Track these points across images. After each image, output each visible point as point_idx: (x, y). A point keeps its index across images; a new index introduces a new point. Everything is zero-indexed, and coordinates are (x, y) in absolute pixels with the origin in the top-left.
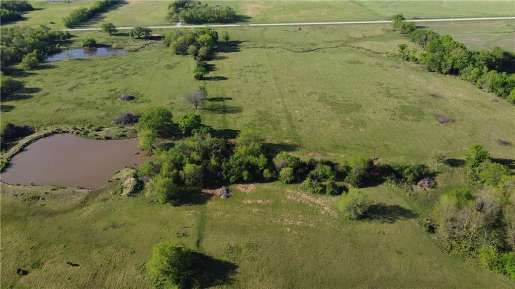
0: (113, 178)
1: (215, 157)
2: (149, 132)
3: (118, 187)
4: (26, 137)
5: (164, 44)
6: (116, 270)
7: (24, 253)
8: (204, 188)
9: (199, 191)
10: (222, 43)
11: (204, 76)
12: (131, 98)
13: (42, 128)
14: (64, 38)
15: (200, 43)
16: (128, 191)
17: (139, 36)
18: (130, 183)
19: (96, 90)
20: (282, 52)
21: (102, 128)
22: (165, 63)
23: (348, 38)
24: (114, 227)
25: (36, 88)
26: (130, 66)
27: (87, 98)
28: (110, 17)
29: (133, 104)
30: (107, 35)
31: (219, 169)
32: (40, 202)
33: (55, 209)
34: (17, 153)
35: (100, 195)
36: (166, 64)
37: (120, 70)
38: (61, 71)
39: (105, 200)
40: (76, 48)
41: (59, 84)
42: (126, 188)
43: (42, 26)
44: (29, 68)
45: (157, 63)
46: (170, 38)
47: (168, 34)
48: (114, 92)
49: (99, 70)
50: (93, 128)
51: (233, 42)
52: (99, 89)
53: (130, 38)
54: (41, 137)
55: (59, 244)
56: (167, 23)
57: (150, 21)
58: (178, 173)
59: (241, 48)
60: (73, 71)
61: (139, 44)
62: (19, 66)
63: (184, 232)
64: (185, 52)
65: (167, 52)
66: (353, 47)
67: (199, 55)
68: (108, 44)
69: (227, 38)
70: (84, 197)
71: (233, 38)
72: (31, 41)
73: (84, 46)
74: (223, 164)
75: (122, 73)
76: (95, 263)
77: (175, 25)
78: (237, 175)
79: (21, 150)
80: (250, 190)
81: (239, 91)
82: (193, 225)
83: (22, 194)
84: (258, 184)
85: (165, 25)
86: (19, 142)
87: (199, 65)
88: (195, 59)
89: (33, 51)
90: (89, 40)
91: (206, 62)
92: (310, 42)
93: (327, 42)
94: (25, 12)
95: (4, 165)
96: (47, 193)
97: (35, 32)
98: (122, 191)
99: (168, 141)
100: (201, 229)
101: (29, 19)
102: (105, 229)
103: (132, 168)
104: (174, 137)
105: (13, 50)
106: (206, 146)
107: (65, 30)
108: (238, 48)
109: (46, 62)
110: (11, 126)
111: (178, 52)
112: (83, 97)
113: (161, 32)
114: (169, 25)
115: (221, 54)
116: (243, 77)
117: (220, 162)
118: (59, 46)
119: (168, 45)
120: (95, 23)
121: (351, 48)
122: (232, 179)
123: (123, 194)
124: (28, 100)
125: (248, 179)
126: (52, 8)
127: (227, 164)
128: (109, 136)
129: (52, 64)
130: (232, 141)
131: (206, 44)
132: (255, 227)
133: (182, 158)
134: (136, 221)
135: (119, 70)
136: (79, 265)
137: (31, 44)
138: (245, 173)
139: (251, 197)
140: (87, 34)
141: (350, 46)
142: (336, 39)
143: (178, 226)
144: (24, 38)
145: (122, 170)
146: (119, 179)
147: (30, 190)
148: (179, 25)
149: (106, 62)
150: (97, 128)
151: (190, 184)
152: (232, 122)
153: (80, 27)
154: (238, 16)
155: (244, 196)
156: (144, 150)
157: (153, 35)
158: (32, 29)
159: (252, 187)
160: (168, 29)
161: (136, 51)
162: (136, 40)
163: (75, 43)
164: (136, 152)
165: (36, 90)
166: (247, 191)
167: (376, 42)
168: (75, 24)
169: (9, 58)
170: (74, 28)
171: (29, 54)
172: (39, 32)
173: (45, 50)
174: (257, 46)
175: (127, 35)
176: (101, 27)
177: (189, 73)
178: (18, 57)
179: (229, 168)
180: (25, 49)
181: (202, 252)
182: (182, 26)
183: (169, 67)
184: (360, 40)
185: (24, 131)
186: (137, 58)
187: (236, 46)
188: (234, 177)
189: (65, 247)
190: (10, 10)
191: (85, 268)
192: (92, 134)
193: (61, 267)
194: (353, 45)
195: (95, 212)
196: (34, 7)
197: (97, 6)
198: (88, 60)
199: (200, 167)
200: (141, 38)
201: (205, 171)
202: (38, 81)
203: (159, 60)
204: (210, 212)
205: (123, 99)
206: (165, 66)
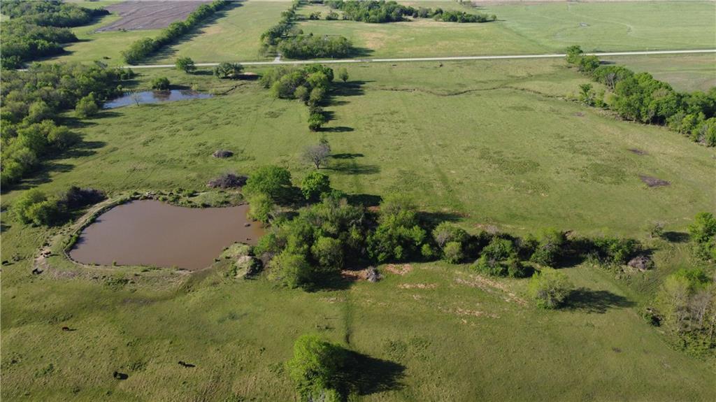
0: (220, 256)
1: (357, 229)
2: (263, 197)
3: (230, 268)
4: (97, 205)
5: (262, 84)
6: (244, 371)
7: (119, 351)
8: (345, 269)
9: (338, 274)
10: (339, 83)
11: (321, 126)
12: (229, 155)
13: (116, 193)
14: (126, 77)
15: (310, 83)
16: (245, 273)
17: (226, 75)
18: (246, 263)
19: (181, 144)
20: (420, 94)
21: (196, 192)
22: (264, 109)
23: (508, 76)
24: (233, 317)
25: (99, 142)
26: (220, 113)
27: (170, 156)
28: (183, 50)
29: (232, 162)
30: (182, 73)
31: (363, 244)
32: (128, 287)
33: (149, 295)
34: (88, 225)
35: (207, 278)
36: (267, 111)
37: (207, 119)
38: (128, 120)
39: (214, 284)
40: (143, 90)
41: (128, 137)
42: (240, 268)
43: (96, 62)
44: (85, 116)
45: (255, 110)
46: (270, 77)
47: (266, 72)
48: (204, 147)
49: (178, 118)
50: (184, 193)
51: (353, 82)
52: (182, 143)
53: (215, 77)
54: (117, 205)
55: (163, 339)
56: (261, 57)
57: (237, 55)
58: (309, 249)
59: (366, 90)
60: (145, 120)
61: (226, 85)
62: (72, 114)
63: (327, 325)
64: (291, 96)
65: (267, 96)
66: (516, 89)
67: (311, 98)
68: (185, 85)
69: (345, 78)
70: (187, 280)
71: (352, 78)
72: (86, 81)
73: (154, 87)
74: (368, 237)
75: (211, 122)
76: (215, 363)
77: (271, 60)
78: (388, 252)
79: (93, 221)
80: (406, 271)
81: (371, 146)
82: (336, 316)
83: (104, 277)
84: (415, 264)
85: (259, 61)
86: (88, 210)
87: (313, 113)
88: (306, 104)
89: (87, 95)
90: (161, 80)
91: (322, 108)
92: (457, 82)
93: (480, 82)
94: (67, 44)
95: (73, 240)
96: (136, 275)
97: (88, 69)
98: (236, 272)
99: (287, 210)
100: (348, 319)
101: (74, 54)
102: (221, 321)
103: (244, 244)
104: (293, 205)
105: (62, 93)
106: (342, 215)
107: (127, 67)
108: (361, 91)
109: (104, 109)
110: (76, 190)
111: (281, 95)
112: (164, 153)
113: (254, 69)
114: (264, 61)
115: (339, 98)
116: (374, 128)
117: (363, 234)
118: (121, 89)
119: (267, 87)
120: (163, 58)
121: (512, 90)
122: (381, 257)
123: (238, 276)
124: (91, 157)
125: (401, 257)
126: (103, 39)
127: (374, 238)
128: (207, 203)
129: (115, 111)
130: (372, 209)
131: (319, 84)
132: (420, 319)
133: (312, 231)
134: (260, 310)
135: (205, 118)
136: (194, 366)
137: (86, 85)
138: (398, 249)
139: (410, 279)
140: (155, 72)
141: (511, 87)
142: (490, 79)
143: (317, 317)
144: (73, 77)
145: (232, 247)
146: (229, 258)
147: (112, 270)
148: (277, 61)
149: (187, 108)
150: (191, 192)
151: (326, 264)
152: (368, 185)
153: (144, 63)
154: (356, 49)
155: (399, 279)
156: (256, 220)
157: (246, 74)
158: (84, 66)
159: (407, 268)
160: (263, 66)
161: (224, 94)
162: (223, 81)
163: (141, 84)
164: (245, 224)
165: (100, 145)
166: (403, 273)
167: (546, 82)
168: (138, 60)
169: (57, 103)
170: (137, 65)
171: (84, 98)
172: (94, 70)
173: (104, 94)
174: (387, 87)
175: (210, 73)
176: (175, 63)
177: (300, 122)
178: (69, 102)
179: (376, 242)
180: (78, 92)
181: (354, 349)
182: (282, 62)
183: (273, 115)
184: (524, 79)
185: (93, 197)
186: (228, 103)
187: (359, 87)
188: (384, 254)
189: (171, 343)
190: (49, 42)
191: (203, 370)
192: (184, 200)
193: (171, 368)
194: (515, 85)
195: (204, 300)
196: (79, 37)
197: (165, 36)
198: (162, 106)
199: (338, 241)
200: (229, 77)
201: (345, 246)
202: (100, 132)
203: (257, 106)
204: (357, 299)
205: (218, 156)
206: (266, 114)
